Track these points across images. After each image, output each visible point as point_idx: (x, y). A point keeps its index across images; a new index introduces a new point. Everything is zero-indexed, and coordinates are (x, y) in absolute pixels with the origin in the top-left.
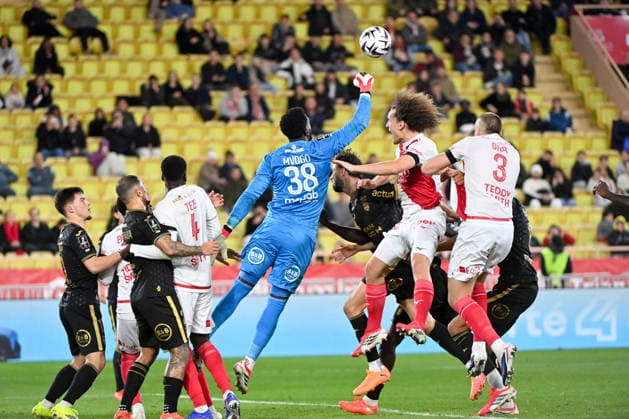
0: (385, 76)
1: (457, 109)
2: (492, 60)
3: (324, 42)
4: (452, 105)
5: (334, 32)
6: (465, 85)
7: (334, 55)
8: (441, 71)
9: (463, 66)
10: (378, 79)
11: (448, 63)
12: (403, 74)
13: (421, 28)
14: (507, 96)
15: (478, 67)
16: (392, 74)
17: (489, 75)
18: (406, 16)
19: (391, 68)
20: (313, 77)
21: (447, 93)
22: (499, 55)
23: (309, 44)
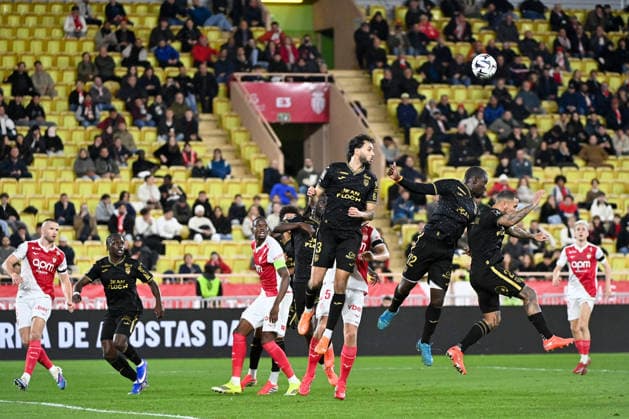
0: (76, 130)
1: (135, 157)
2: (164, 117)
3: (26, 101)
4: (130, 155)
5: (35, 94)
6: (141, 139)
7: (34, 113)
8: (122, 126)
9: (142, 122)
10: (71, 132)
11: (128, 120)
12: (90, 128)
13: (105, 90)
14: (177, 147)
15: (153, 123)
16: (82, 128)
17: (162, 130)
18: (93, 80)
19: (80, 123)
20: (15, 129)
21: (126, 144)
22: (170, 114)
23: (13, 102)
